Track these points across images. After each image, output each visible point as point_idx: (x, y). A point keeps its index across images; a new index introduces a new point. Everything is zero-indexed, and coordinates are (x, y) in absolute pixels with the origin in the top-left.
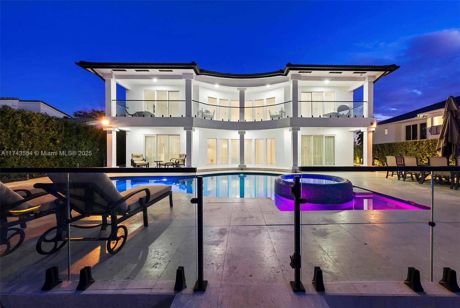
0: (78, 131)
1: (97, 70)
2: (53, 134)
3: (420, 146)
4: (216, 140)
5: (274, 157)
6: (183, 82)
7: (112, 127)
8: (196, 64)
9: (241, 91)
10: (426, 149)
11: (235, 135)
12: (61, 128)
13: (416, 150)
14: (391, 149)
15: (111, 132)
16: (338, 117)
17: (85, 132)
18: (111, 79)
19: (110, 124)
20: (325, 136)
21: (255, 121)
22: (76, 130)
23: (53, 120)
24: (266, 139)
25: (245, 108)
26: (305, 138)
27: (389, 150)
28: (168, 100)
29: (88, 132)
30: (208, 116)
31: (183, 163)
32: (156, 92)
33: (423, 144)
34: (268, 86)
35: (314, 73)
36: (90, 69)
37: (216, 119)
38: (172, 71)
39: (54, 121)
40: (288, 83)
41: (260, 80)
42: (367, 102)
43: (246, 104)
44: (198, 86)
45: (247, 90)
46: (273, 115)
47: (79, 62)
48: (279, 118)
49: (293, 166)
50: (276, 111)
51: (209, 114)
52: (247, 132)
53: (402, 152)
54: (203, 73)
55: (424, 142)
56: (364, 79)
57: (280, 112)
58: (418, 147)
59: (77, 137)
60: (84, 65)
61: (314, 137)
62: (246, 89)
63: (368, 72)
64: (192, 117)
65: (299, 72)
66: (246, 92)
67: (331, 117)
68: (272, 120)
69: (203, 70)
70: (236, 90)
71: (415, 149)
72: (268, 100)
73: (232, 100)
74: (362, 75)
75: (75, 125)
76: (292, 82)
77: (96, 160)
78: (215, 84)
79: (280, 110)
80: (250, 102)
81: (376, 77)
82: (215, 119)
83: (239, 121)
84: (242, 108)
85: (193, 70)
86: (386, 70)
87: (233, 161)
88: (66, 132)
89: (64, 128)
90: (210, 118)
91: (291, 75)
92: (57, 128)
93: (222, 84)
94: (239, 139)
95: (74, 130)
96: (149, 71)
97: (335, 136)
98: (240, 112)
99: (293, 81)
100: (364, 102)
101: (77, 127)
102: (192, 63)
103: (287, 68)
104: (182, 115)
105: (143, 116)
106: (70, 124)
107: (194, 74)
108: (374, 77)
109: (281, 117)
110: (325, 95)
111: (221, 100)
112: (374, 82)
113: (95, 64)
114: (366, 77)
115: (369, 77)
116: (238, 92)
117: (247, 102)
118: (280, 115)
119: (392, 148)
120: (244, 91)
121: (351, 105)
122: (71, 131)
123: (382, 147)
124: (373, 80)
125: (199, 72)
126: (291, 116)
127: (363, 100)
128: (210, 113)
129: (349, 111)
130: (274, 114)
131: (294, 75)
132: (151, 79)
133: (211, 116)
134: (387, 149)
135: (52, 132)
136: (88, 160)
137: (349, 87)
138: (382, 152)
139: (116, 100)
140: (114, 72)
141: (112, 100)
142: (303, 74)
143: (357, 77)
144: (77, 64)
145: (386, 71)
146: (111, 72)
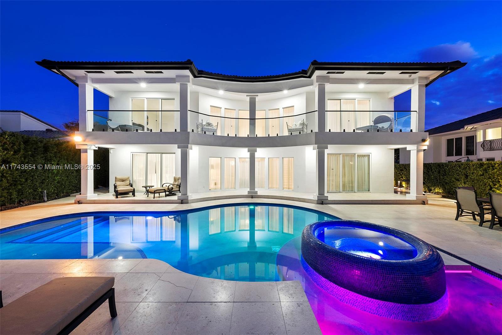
0: (46, 149)
1: (66, 72)
2: (5, 155)
3: (489, 170)
4: (220, 158)
5: (293, 181)
6: (177, 86)
7: (87, 145)
8: (192, 62)
9: (251, 98)
10: (499, 174)
11: (244, 153)
12: (19, 146)
13: (483, 175)
14: (442, 171)
15: (86, 151)
16: (378, 131)
17: (57, 149)
18: (86, 83)
19: (84, 141)
20: (357, 155)
21: (269, 136)
22: (43, 148)
23: (5, 136)
24: (283, 158)
25: (256, 120)
26: (332, 157)
27: (439, 172)
28: (160, 110)
29: (62, 150)
30: (210, 130)
31: (178, 189)
32: (146, 101)
33: (494, 168)
34: (286, 92)
35: (348, 74)
36: (56, 70)
37: (221, 134)
38: (161, 72)
39: (7, 138)
40: (312, 87)
41: (276, 83)
42: (416, 111)
43: (258, 115)
44: (198, 92)
45: (259, 97)
46: (291, 128)
47: (41, 61)
48: (300, 133)
49: (318, 195)
50: (295, 123)
51: (211, 128)
52: (259, 150)
53: (458, 176)
54: (202, 75)
55: (497, 165)
56: (412, 82)
57: (301, 124)
58: (485, 170)
59: (45, 157)
60: (48, 64)
61: (343, 156)
62: (257, 96)
63: (421, 71)
64: (188, 131)
65: (328, 73)
66: (257, 99)
67: (368, 131)
68: (290, 135)
69: (202, 71)
70: (245, 98)
71: (481, 173)
72: (284, 109)
73: (240, 109)
74: (411, 76)
75: (41, 142)
76: (318, 86)
77: (74, 184)
78: (218, 90)
79: (300, 122)
80: (263, 111)
81: (429, 78)
82: (219, 133)
83: (248, 136)
84: (252, 119)
85: (188, 70)
86: (448, 67)
87: (242, 185)
88: (27, 151)
89: (22, 146)
90: (213, 133)
91: (317, 76)
92: (12, 147)
93: (227, 90)
94: (249, 157)
95: (39, 149)
96: (133, 73)
97: (370, 154)
98: (250, 124)
99: (319, 84)
100: (412, 112)
101: (45, 144)
102: (187, 61)
103: (312, 67)
104: (176, 130)
105: (127, 131)
106: (34, 141)
107: (191, 77)
108: (427, 78)
109: (302, 131)
110: (358, 102)
111: (226, 110)
112: (427, 85)
113: (61, 63)
114: (415, 78)
115: (420, 78)
116: (248, 99)
117: (258, 111)
118: (301, 128)
119: (443, 169)
120: (255, 98)
121: (391, 115)
122: (35, 149)
123: (428, 168)
124: (425, 82)
125: (196, 74)
126: (316, 130)
127: (411, 110)
128: (212, 125)
129: (391, 124)
130: (294, 127)
131: (320, 76)
132: (138, 83)
133: (214, 129)
134: (436, 171)
135: (4, 152)
136: (62, 184)
137: (388, 93)
138: (428, 174)
139: (93, 110)
140: (89, 75)
141: (88, 111)
142: (332, 76)
143: (403, 79)
144: (38, 63)
145: (446, 69)
146: (84, 75)
